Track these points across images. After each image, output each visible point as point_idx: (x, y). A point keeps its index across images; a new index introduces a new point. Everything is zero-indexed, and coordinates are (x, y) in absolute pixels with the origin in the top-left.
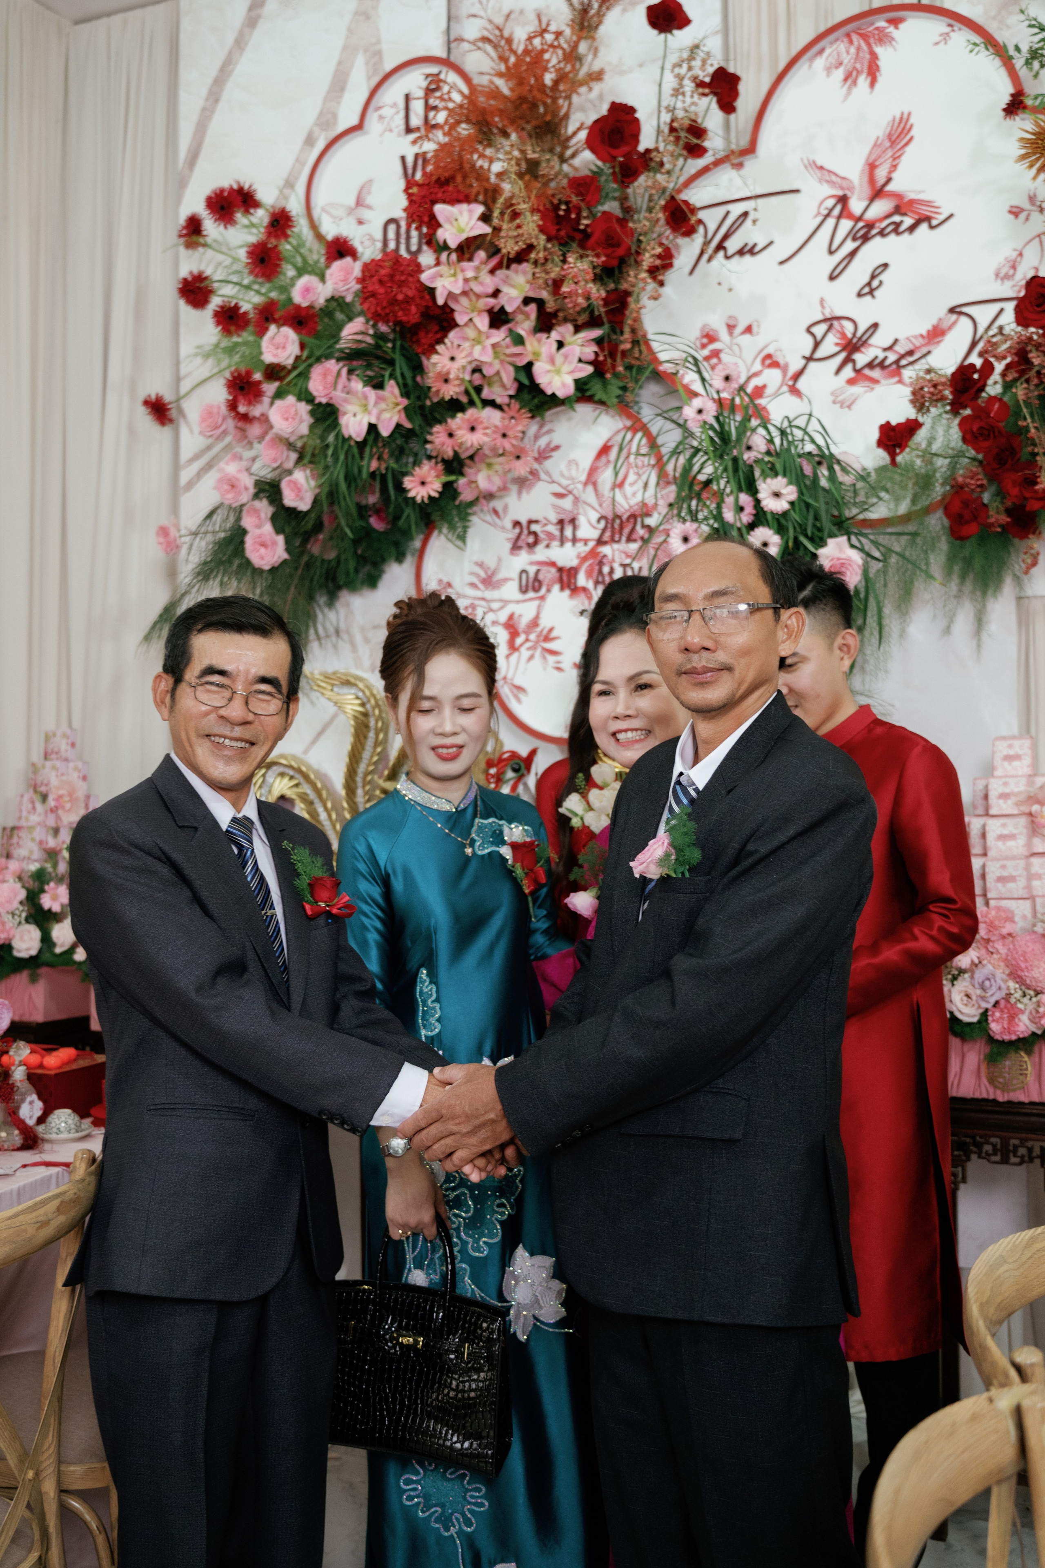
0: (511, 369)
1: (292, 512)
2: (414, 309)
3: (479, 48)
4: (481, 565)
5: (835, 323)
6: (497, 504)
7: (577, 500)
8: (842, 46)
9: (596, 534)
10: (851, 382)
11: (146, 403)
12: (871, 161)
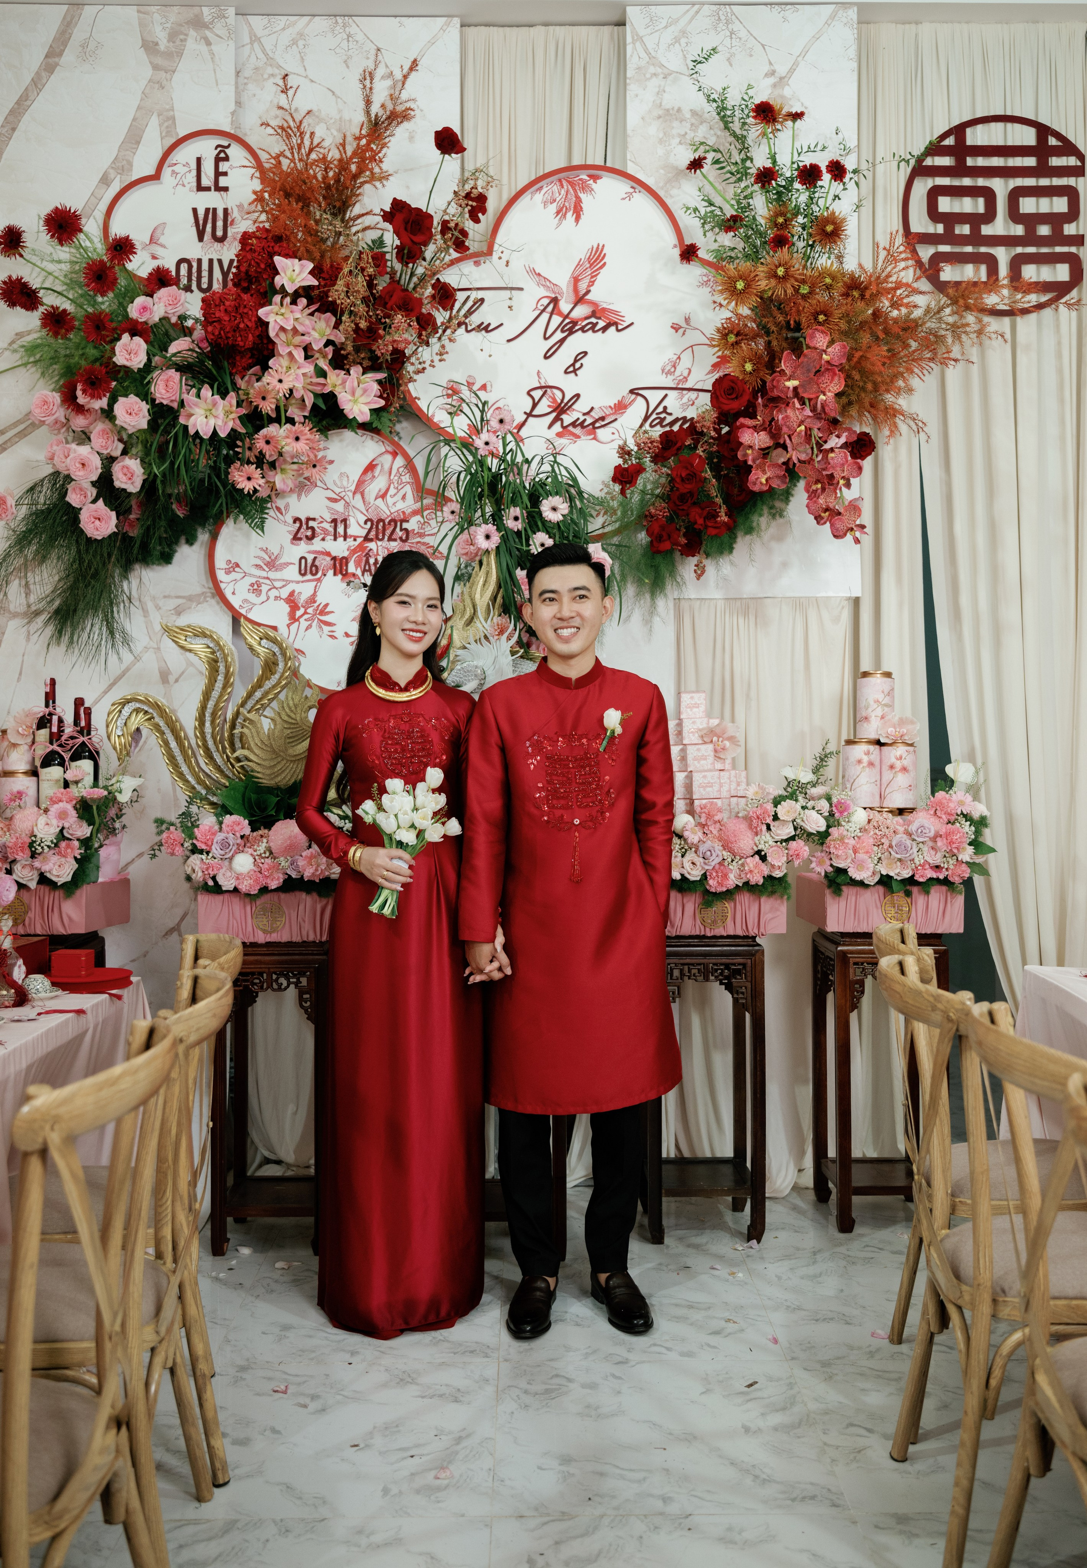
0: (313, 397)
2: (250, 337)
3: (278, 134)
4: (266, 551)
6: (284, 502)
7: (347, 504)
9: (363, 533)
10: (559, 435)
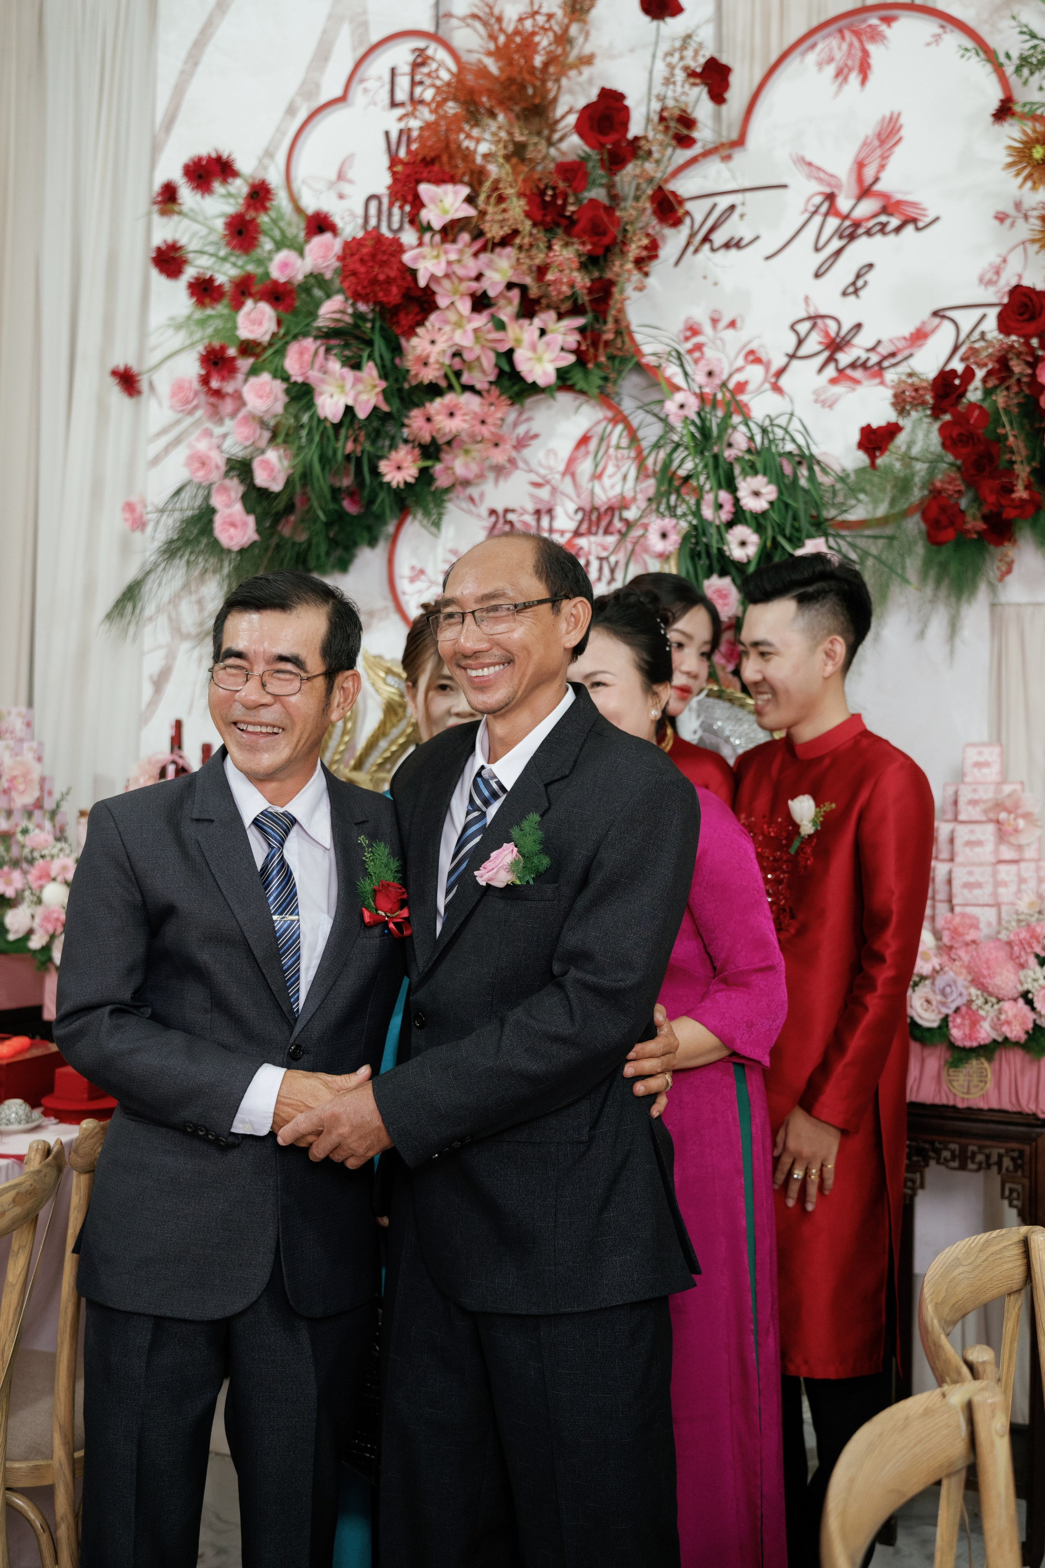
0: (492, 355)
1: (264, 493)
2: (394, 290)
3: (468, 25)
5: (820, 322)
6: (474, 491)
7: (554, 490)
8: (834, 42)
9: (572, 525)
10: (833, 381)
11: (115, 373)
12: (860, 159)
